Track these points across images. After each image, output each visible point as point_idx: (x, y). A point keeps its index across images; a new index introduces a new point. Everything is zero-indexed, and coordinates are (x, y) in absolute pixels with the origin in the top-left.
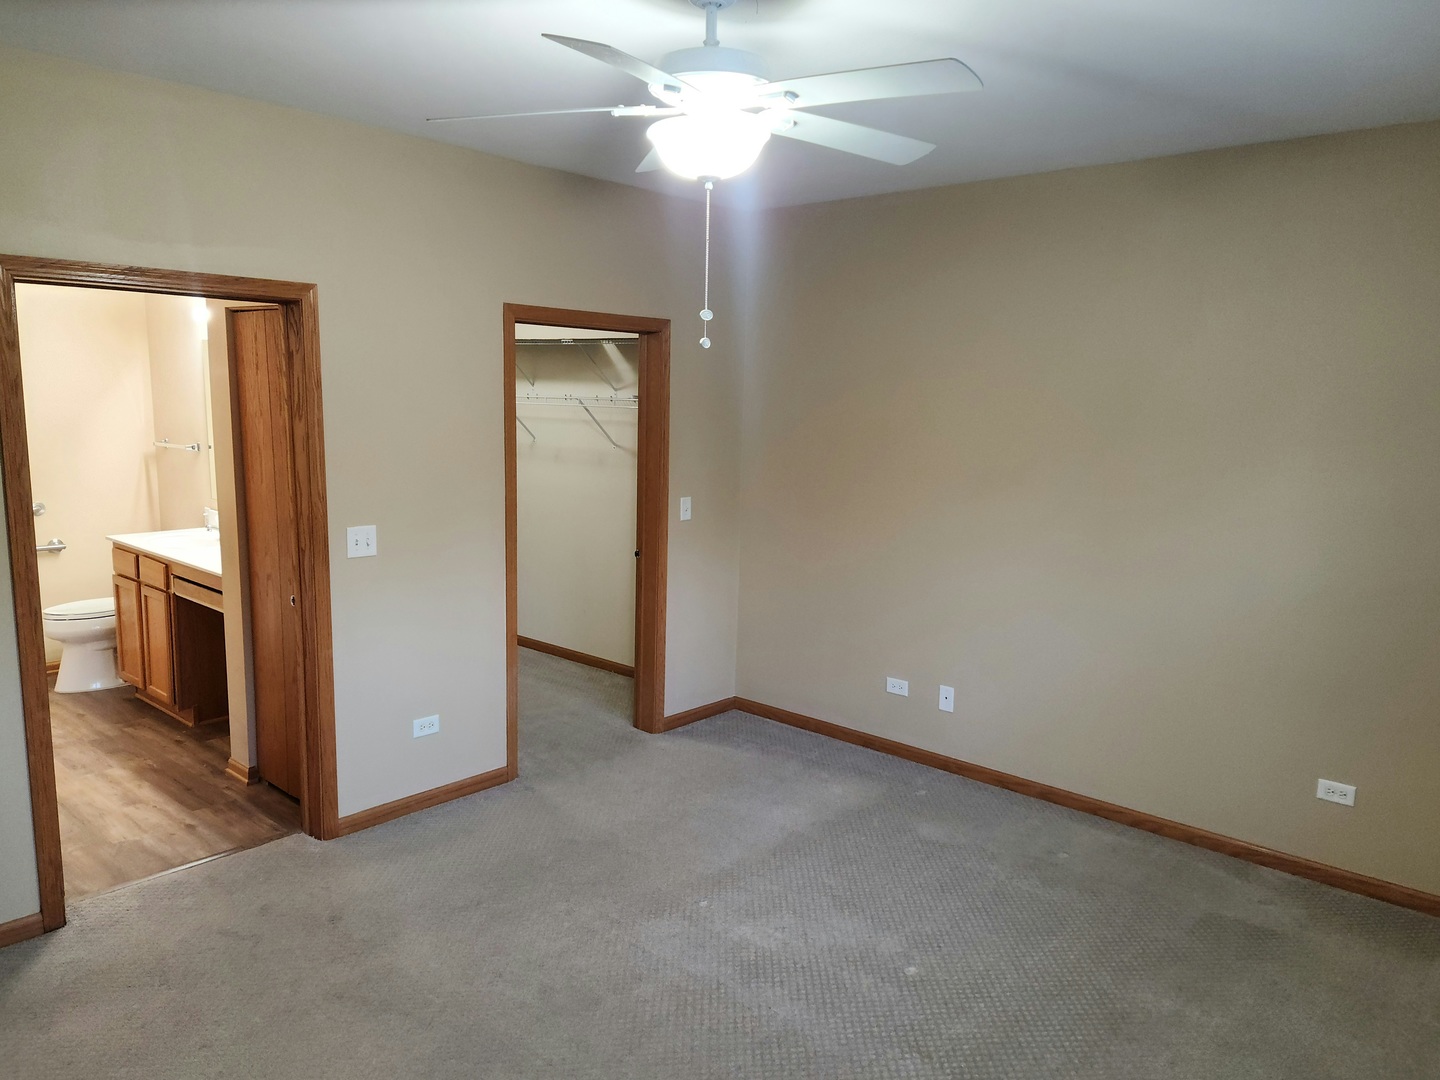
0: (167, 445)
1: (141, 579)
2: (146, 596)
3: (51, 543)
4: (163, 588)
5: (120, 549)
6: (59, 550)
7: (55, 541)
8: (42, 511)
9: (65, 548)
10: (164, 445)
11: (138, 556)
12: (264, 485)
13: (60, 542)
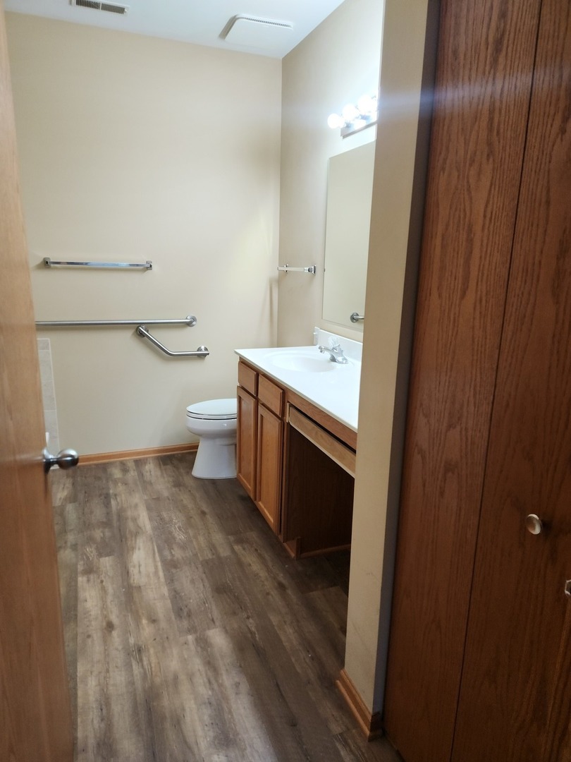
0: (288, 269)
1: (259, 397)
2: (262, 416)
3: (199, 349)
4: (278, 413)
5: (244, 363)
6: (205, 355)
7: (203, 348)
8: (194, 323)
9: (208, 354)
10: (285, 269)
11: (259, 374)
12: (471, 297)
13: (206, 349)
